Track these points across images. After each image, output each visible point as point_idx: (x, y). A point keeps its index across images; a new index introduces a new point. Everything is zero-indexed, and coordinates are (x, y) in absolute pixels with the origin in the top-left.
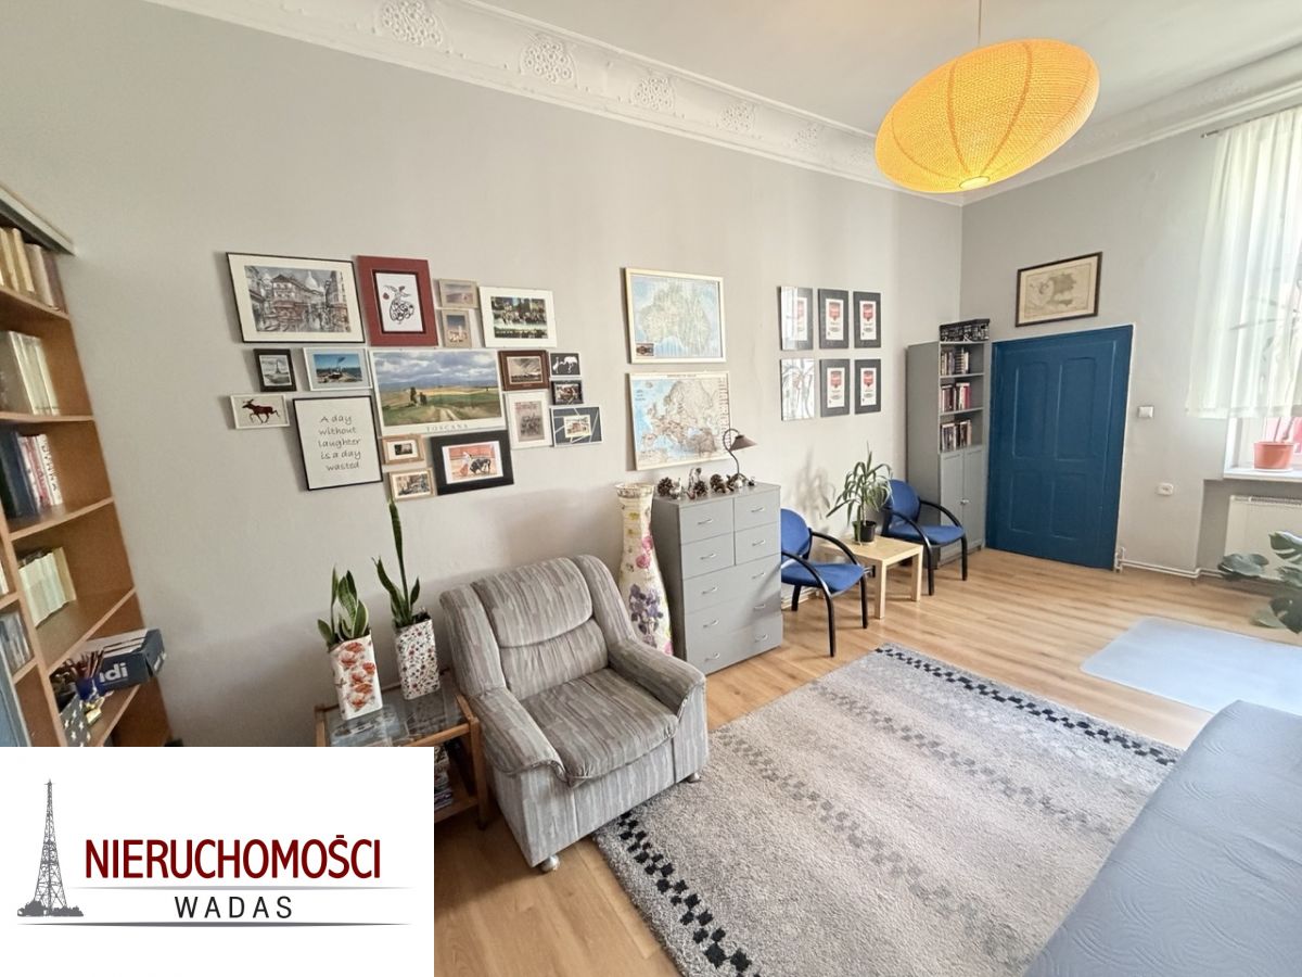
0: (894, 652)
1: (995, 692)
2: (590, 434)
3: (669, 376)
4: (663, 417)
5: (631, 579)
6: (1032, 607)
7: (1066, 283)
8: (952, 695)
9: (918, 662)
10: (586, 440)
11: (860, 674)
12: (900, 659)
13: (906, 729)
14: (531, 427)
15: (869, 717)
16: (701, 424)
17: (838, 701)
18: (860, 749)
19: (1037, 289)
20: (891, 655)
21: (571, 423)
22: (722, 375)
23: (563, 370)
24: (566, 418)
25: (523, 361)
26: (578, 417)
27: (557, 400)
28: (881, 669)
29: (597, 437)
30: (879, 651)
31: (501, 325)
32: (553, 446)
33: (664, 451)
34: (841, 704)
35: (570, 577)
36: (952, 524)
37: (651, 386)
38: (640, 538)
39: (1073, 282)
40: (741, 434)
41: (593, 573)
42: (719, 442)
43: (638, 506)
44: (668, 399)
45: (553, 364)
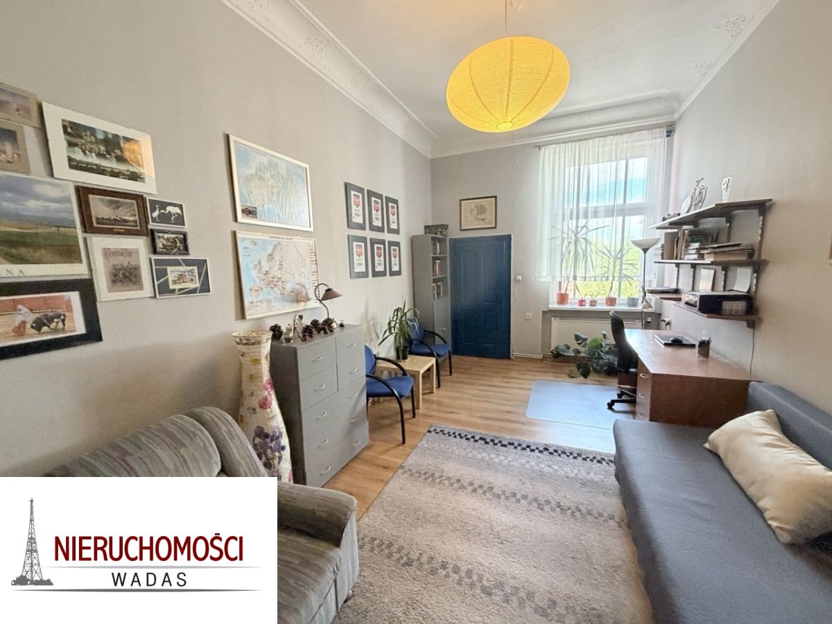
0: (438, 430)
1: (500, 442)
2: (198, 285)
3: (271, 237)
4: (267, 273)
5: (254, 421)
6: (489, 385)
7: (482, 210)
8: (481, 450)
9: (454, 433)
10: (194, 291)
11: (427, 451)
12: (444, 434)
13: (471, 484)
14: (125, 276)
15: (446, 482)
16: (297, 279)
17: (423, 477)
18: (453, 510)
19: (469, 211)
20: (438, 433)
21: (175, 274)
22: (312, 242)
23: (165, 218)
24: (169, 269)
25: (111, 202)
26: (183, 268)
27: (158, 250)
28: (436, 444)
29: (205, 288)
30: (429, 432)
31: (78, 156)
32: (155, 297)
33: (269, 301)
34: (426, 479)
35: (192, 436)
36: (443, 343)
37: (255, 244)
38: (262, 381)
39: (486, 209)
40: (330, 287)
41: (218, 425)
42: (311, 295)
43: (260, 352)
44: (271, 257)
45: (153, 211)
